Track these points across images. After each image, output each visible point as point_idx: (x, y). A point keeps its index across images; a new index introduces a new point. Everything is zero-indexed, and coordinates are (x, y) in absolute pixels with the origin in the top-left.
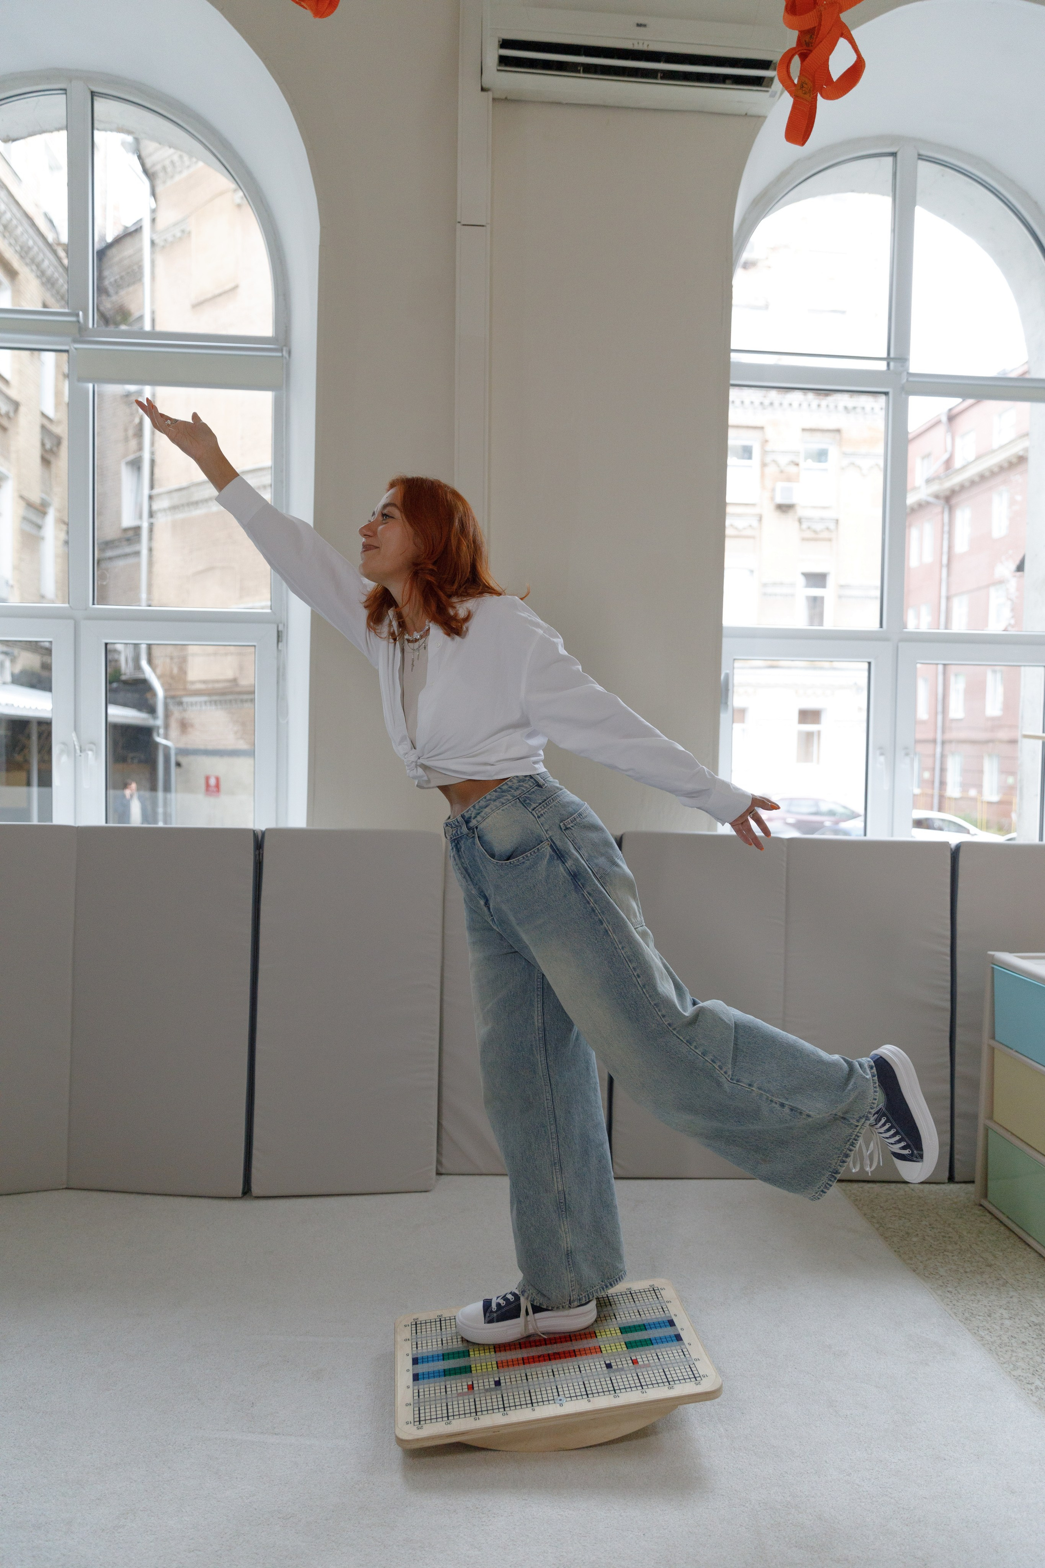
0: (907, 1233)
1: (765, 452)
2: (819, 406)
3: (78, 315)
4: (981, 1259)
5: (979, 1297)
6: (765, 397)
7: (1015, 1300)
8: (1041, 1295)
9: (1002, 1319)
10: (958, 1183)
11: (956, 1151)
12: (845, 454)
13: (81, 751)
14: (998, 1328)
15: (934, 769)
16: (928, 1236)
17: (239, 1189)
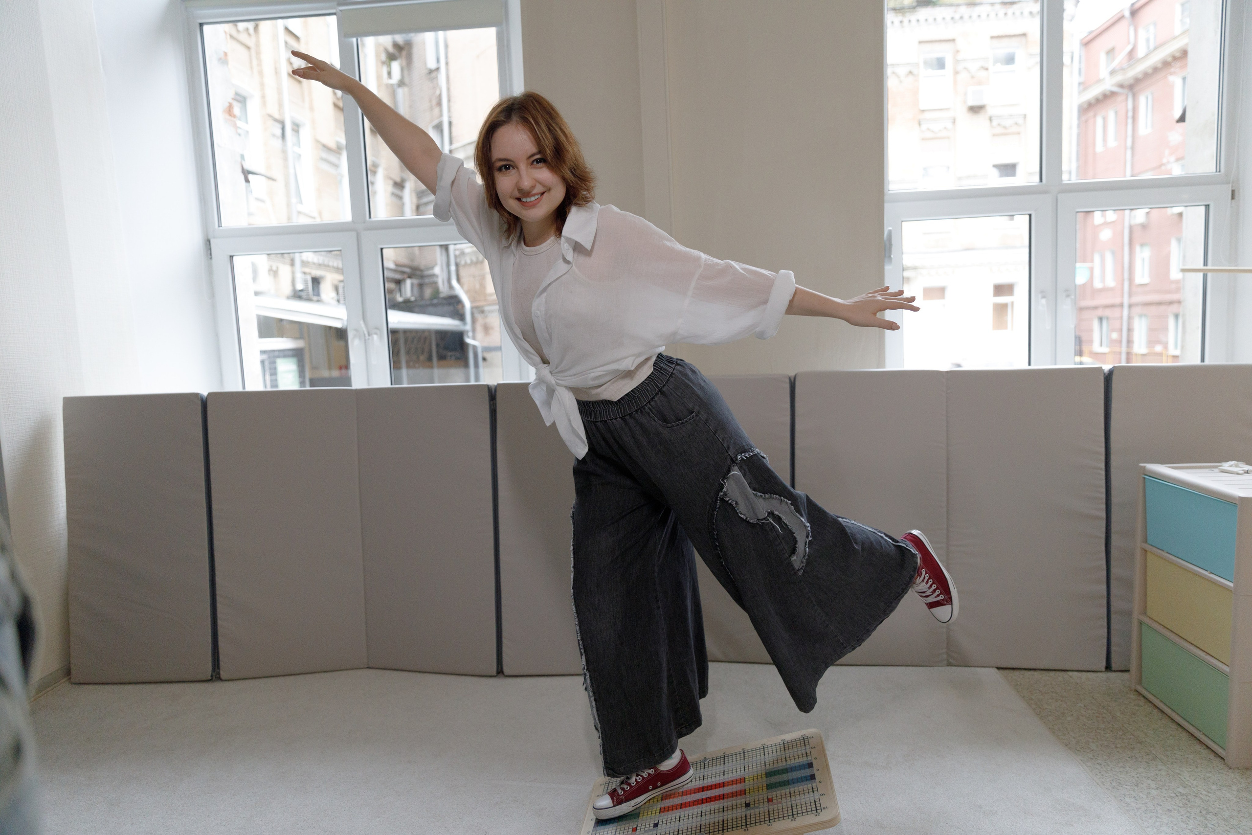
0: (1063, 714)
1: (957, 62)
2: (1006, 14)
4: (1133, 737)
5: (1128, 769)
6: (955, 12)
7: (1163, 773)
8: (1190, 770)
9: (1149, 789)
10: (1115, 671)
11: (1113, 644)
12: (1031, 55)
13: (369, 335)
14: (1144, 796)
15: (1121, 330)
16: (1083, 716)
17: (494, 670)
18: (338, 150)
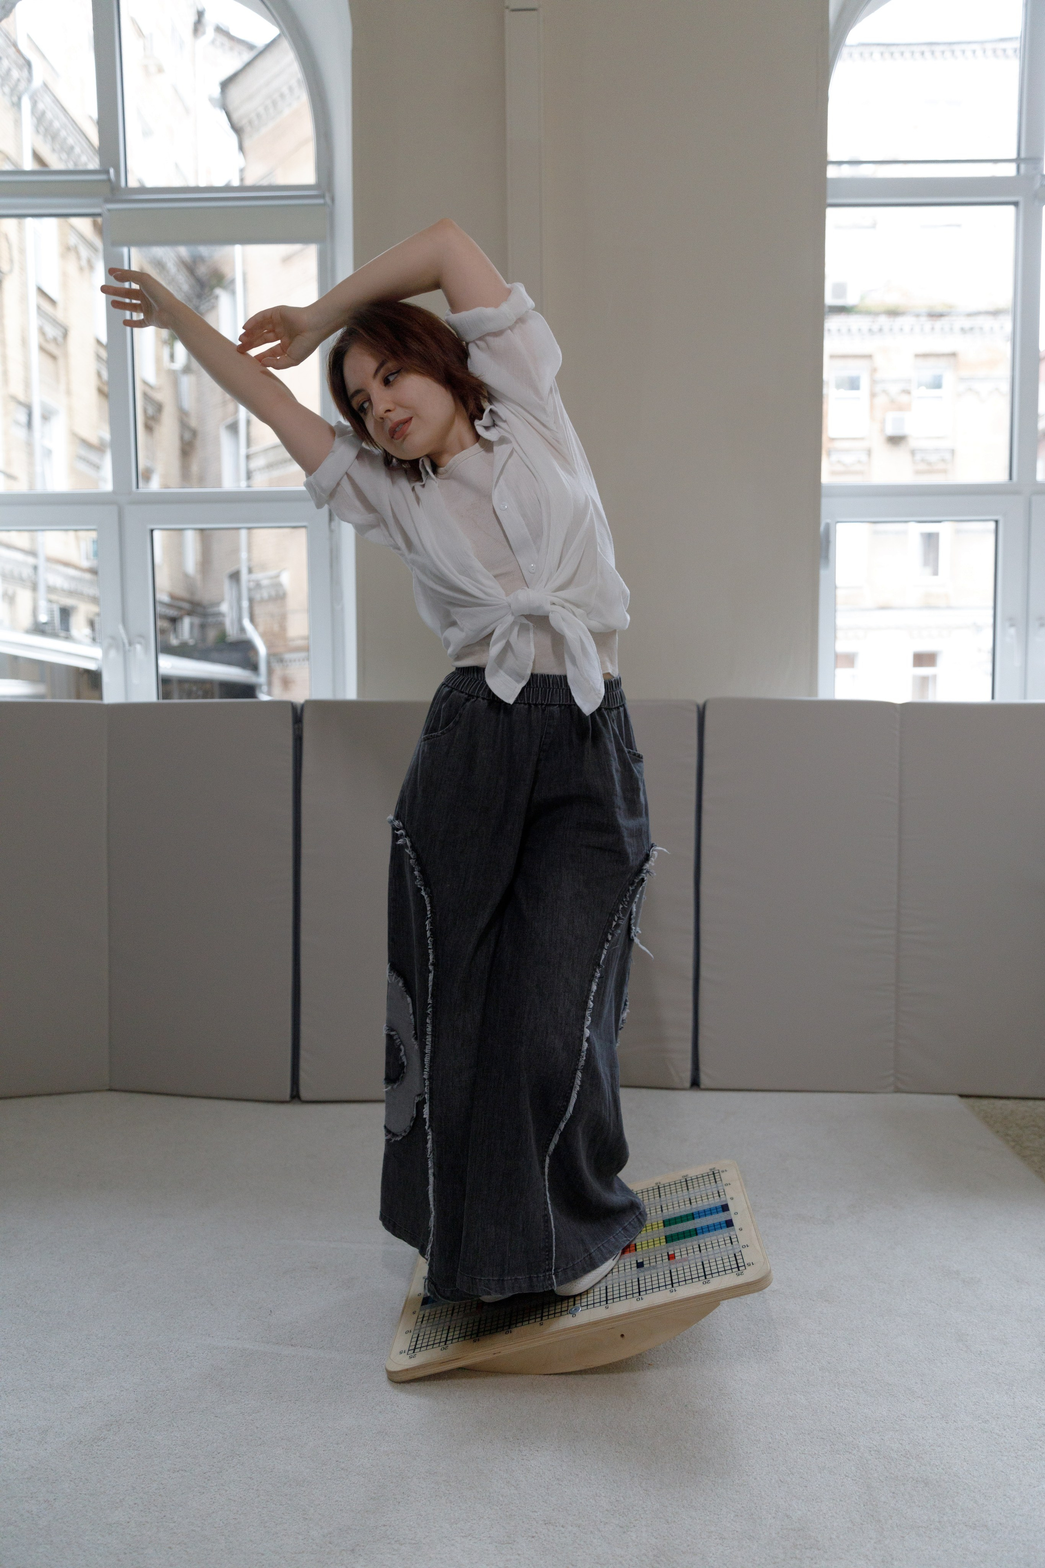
1: (874, 382)
2: (933, 329)
3: (108, 172)
6: (874, 322)
12: (962, 379)
13: (130, 645)
17: (287, 1093)
18: (100, 448)
